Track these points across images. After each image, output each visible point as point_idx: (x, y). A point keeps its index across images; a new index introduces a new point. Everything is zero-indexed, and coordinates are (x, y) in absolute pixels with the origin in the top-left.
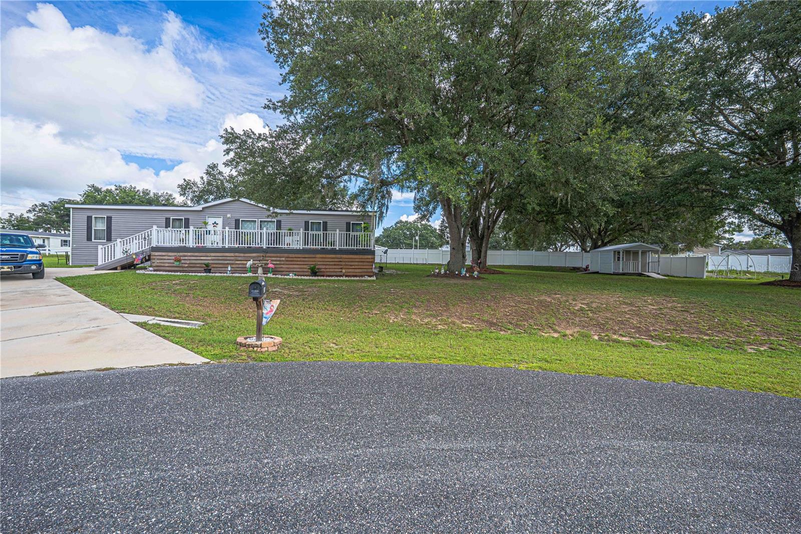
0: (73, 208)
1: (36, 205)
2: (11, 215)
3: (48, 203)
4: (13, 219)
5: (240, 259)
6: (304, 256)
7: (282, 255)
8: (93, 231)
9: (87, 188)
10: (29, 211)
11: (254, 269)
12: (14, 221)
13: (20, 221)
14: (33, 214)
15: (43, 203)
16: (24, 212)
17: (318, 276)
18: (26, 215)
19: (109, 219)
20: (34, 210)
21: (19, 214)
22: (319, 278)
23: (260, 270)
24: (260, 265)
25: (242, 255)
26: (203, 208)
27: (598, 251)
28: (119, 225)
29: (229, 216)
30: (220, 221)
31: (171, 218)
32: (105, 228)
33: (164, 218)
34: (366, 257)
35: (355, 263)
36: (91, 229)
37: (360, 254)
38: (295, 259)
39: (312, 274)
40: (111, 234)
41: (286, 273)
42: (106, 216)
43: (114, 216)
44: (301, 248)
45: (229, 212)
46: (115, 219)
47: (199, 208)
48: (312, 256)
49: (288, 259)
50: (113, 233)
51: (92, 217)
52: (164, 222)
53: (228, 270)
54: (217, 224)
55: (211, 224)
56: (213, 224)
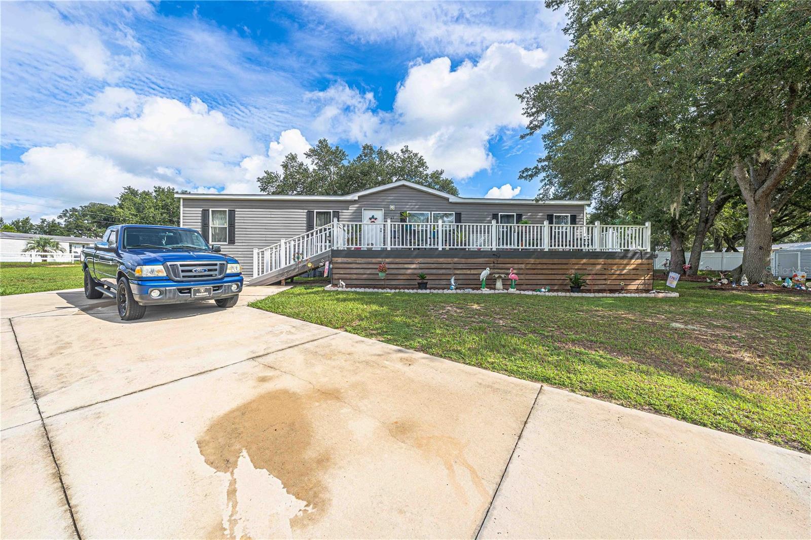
0: (184, 199)
1: (66, 210)
2: (43, 221)
3: (79, 208)
4: (45, 225)
5: (460, 266)
6: (551, 261)
7: (520, 260)
8: (210, 229)
9: (123, 191)
10: (60, 217)
11: (490, 282)
12: (46, 226)
13: (52, 227)
14: (64, 219)
15: (73, 208)
16: (56, 218)
17: (582, 291)
18: (57, 221)
19: (232, 214)
20: (65, 215)
21: (51, 220)
22: (584, 295)
23: (499, 284)
24: (497, 276)
25: (463, 260)
26: (359, 197)
27: (797, 251)
28: (245, 221)
29: (392, 207)
30: (379, 214)
31: (315, 211)
32: (226, 225)
33: (306, 211)
34: (639, 261)
35: (625, 271)
36: (208, 227)
37: (632, 258)
38: (539, 266)
39: (572, 290)
40: (234, 233)
41: (535, 287)
42: (227, 210)
43: (238, 210)
44: (546, 250)
45: (392, 203)
46: (240, 213)
47: (354, 197)
48: (564, 261)
49: (529, 266)
50: (237, 232)
51: (208, 210)
52: (305, 216)
53: (450, 284)
54: (376, 219)
55: (368, 218)
56: (370, 219)
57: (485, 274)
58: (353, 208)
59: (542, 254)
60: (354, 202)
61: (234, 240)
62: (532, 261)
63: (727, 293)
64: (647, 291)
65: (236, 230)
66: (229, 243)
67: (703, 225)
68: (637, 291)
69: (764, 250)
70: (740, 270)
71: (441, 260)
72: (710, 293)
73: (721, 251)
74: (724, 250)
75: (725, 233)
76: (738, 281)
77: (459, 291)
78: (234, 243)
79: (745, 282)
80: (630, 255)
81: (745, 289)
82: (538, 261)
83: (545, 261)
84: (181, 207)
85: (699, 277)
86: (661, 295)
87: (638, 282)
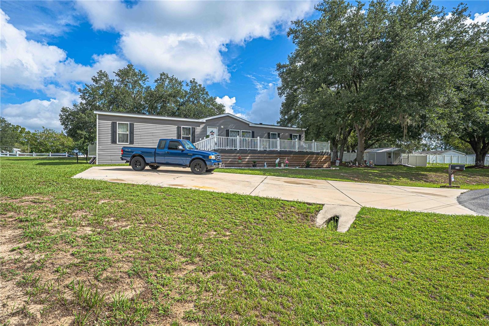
0: (99, 115)
5: (267, 158)
6: (298, 156)
7: (288, 155)
8: (117, 134)
17: (310, 168)
19: (132, 126)
24: (282, 162)
25: (268, 155)
26: (206, 120)
27: (375, 152)
28: (140, 131)
29: (222, 127)
30: (215, 130)
31: (182, 127)
32: (128, 133)
33: (177, 126)
34: (327, 156)
35: (322, 160)
36: (116, 133)
37: (324, 155)
38: (295, 158)
39: (307, 167)
40: (133, 138)
41: (295, 166)
42: (129, 123)
43: (135, 123)
44: (297, 151)
45: (222, 124)
46: (137, 125)
47: (204, 120)
48: (303, 156)
49: (291, 158)
50: (135, 137)
51: (116, 123)
52: (176, 130)
53: (265, 166)
54: (214, 133)
55: (209, 132)
56: (211, 132)
57: (277, 161)
58: (202, 126)
59: (295, 153)
60: (203, 123)
61: (133, 142)
62: (292, 155)
63: (352, 168)
64: (330, 168)
65: (134, 135)
66: (130, 144)
67: (344, 141)
68: (326, 167)
69: (362, 152)
70: (356, 160)
71: (259, 155)
72: (348, 168)
73: (349, 152)
74: (351, 151)
75: (351, 143)
76: (355, 164)
77: (268, 168)
78: (133, 144)
79: (357, 164)
80: (323, 154)
81: (357, 166)
82: (294, 156)
83: (296, 156)
84: (97, 120)
85: (343, 164)
86: (334, 169)
87: (326, 164)
